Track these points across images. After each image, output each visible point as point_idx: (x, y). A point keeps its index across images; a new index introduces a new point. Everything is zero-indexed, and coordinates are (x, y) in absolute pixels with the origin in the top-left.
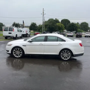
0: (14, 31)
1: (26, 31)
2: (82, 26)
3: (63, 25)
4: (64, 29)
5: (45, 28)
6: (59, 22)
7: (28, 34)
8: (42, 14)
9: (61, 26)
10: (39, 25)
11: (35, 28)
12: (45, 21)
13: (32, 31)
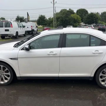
0: (12, 27)
1: (31, 26)
2: (103, 17)
3: (80, 17)
4: (81, 21)
5: (57, 21)
6: (73, 13)
7: (34, 30)
8: (53, 3)
9: (76, 18)
10: (49, 19)
11: (44, 22)
12: (56, 12)
13: (41, 26)
